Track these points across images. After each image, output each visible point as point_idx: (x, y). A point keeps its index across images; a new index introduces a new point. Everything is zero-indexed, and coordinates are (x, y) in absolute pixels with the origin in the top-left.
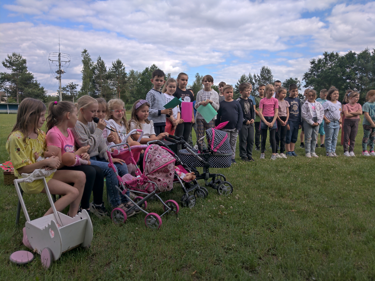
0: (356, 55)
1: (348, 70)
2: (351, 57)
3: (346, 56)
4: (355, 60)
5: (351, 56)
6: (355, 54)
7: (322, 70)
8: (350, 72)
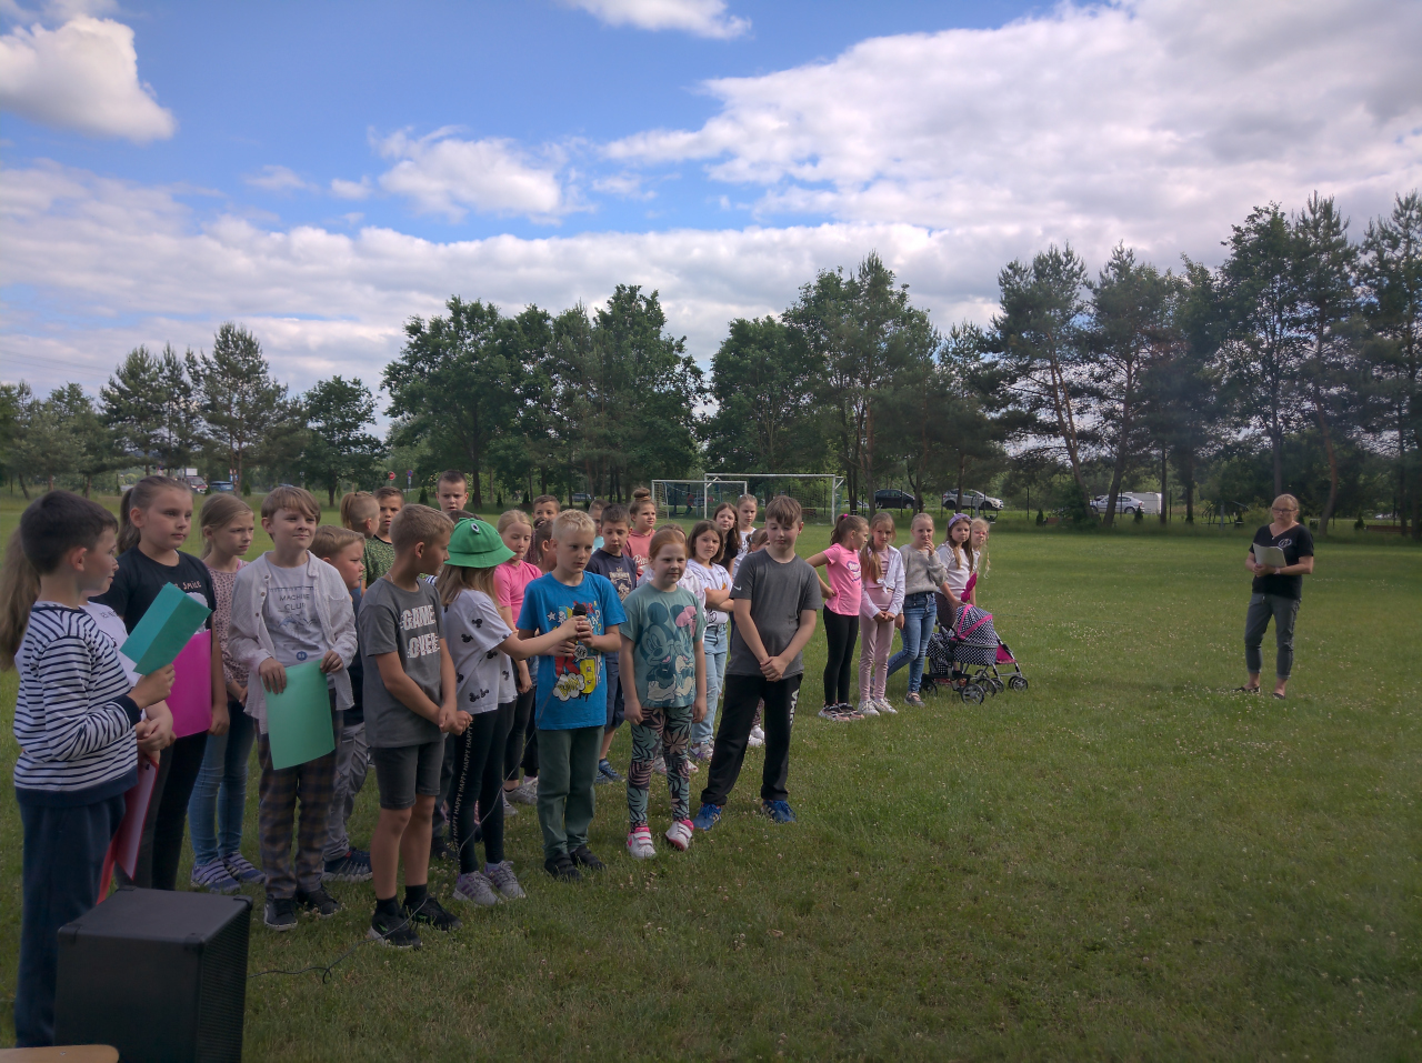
0: (550, 323)
1: (529, 367)
2: (536, 325)
3: (522, 318)
4: (547, 339)
5: (534, 320)
6: (545, 316)
7: (447, 359)
8: (536, 376)
